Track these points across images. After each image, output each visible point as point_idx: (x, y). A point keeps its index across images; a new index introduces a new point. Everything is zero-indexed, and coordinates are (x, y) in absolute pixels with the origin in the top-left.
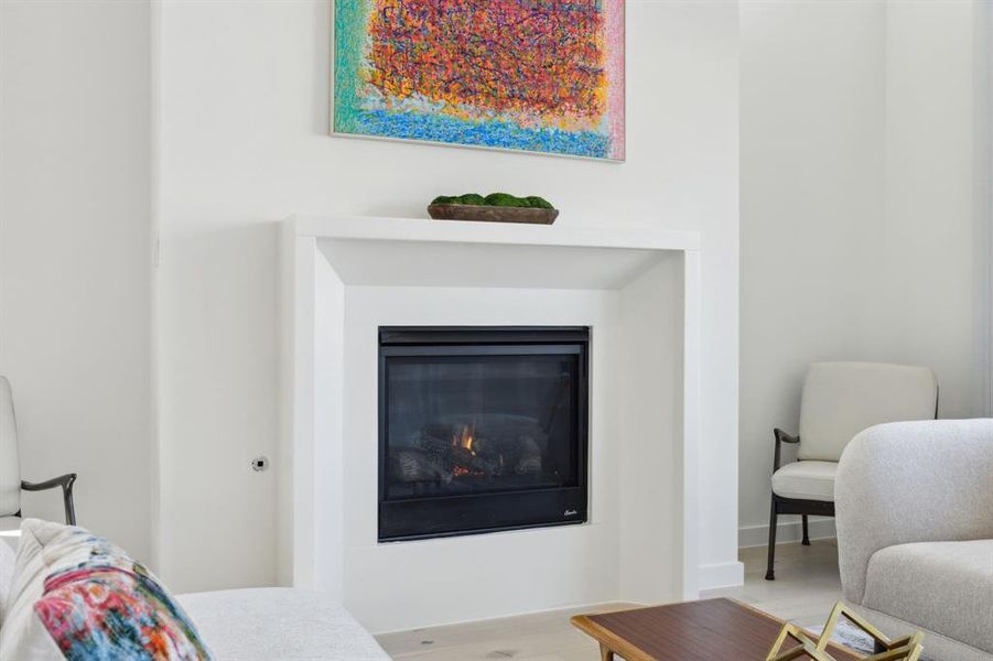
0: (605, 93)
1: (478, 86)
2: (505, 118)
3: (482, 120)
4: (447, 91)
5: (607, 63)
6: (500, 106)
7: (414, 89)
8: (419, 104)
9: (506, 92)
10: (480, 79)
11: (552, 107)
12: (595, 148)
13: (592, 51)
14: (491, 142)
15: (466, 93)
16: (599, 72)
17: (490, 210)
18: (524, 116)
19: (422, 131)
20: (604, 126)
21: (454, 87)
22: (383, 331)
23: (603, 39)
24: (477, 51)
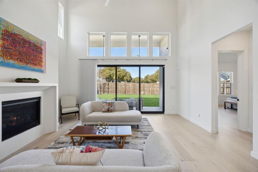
0: (43, 64)
1: (23, 60)
2: (28, 66)
3: (24, 66)
4: (17, 60)
5: (43, 60)
6: (27, 64)
7: (10, 59)
8: (11, 61)
9: (28, 62)
10: (24, 59)
11: (36, 65)
12: (42, 72)
13: (41, 58)
14: (25, 69)
15: (21, 61)
16: (42, 61)
17: (29, 81)
18: (31, 66)
19: (13, 66)
20: (43, 68)
21: (18, 59)
22: (3, 102)
23: (43, 56)
24: (23, 54)
